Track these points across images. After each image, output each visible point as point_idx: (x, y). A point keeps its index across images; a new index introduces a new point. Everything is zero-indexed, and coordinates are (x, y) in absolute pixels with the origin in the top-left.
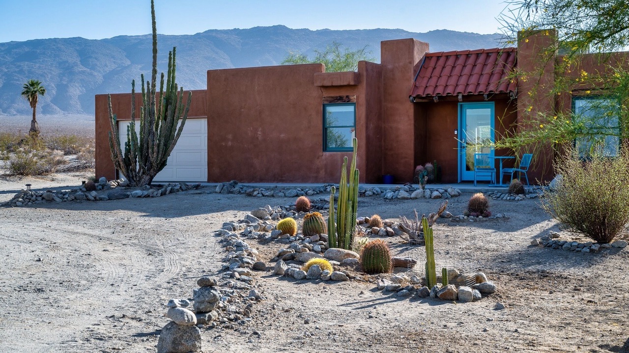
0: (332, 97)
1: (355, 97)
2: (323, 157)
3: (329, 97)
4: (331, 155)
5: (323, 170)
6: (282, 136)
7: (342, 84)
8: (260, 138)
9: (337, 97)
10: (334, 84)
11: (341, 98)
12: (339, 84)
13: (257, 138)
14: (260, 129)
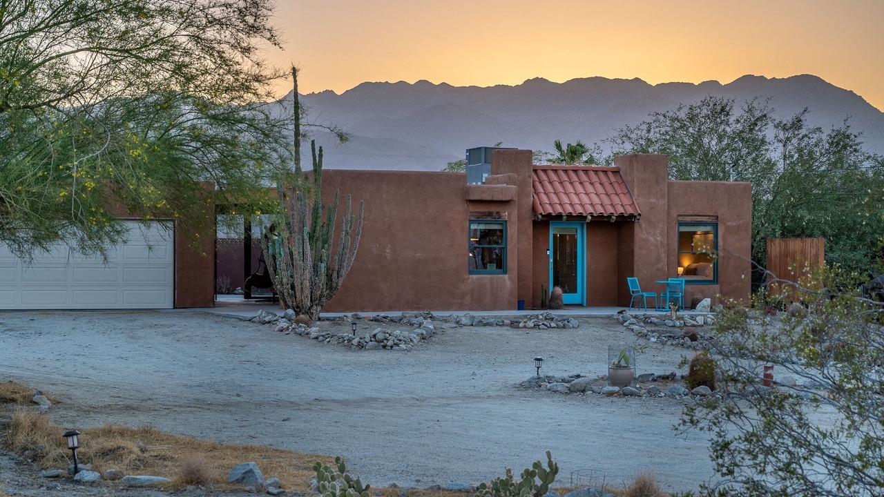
0: (480, 213)
1: (507, 213)
2: (469, 281)
3: (476, 212)
4: (479, 278)
5: (469, 296)
6: (418, 255)
7: (504, 199)
8: (389, 257)
9: (485, 213)
10: (495, 198)
11: (490, 214)
12: (500, 199)
13: (385, 257)
14: (389, 246)
